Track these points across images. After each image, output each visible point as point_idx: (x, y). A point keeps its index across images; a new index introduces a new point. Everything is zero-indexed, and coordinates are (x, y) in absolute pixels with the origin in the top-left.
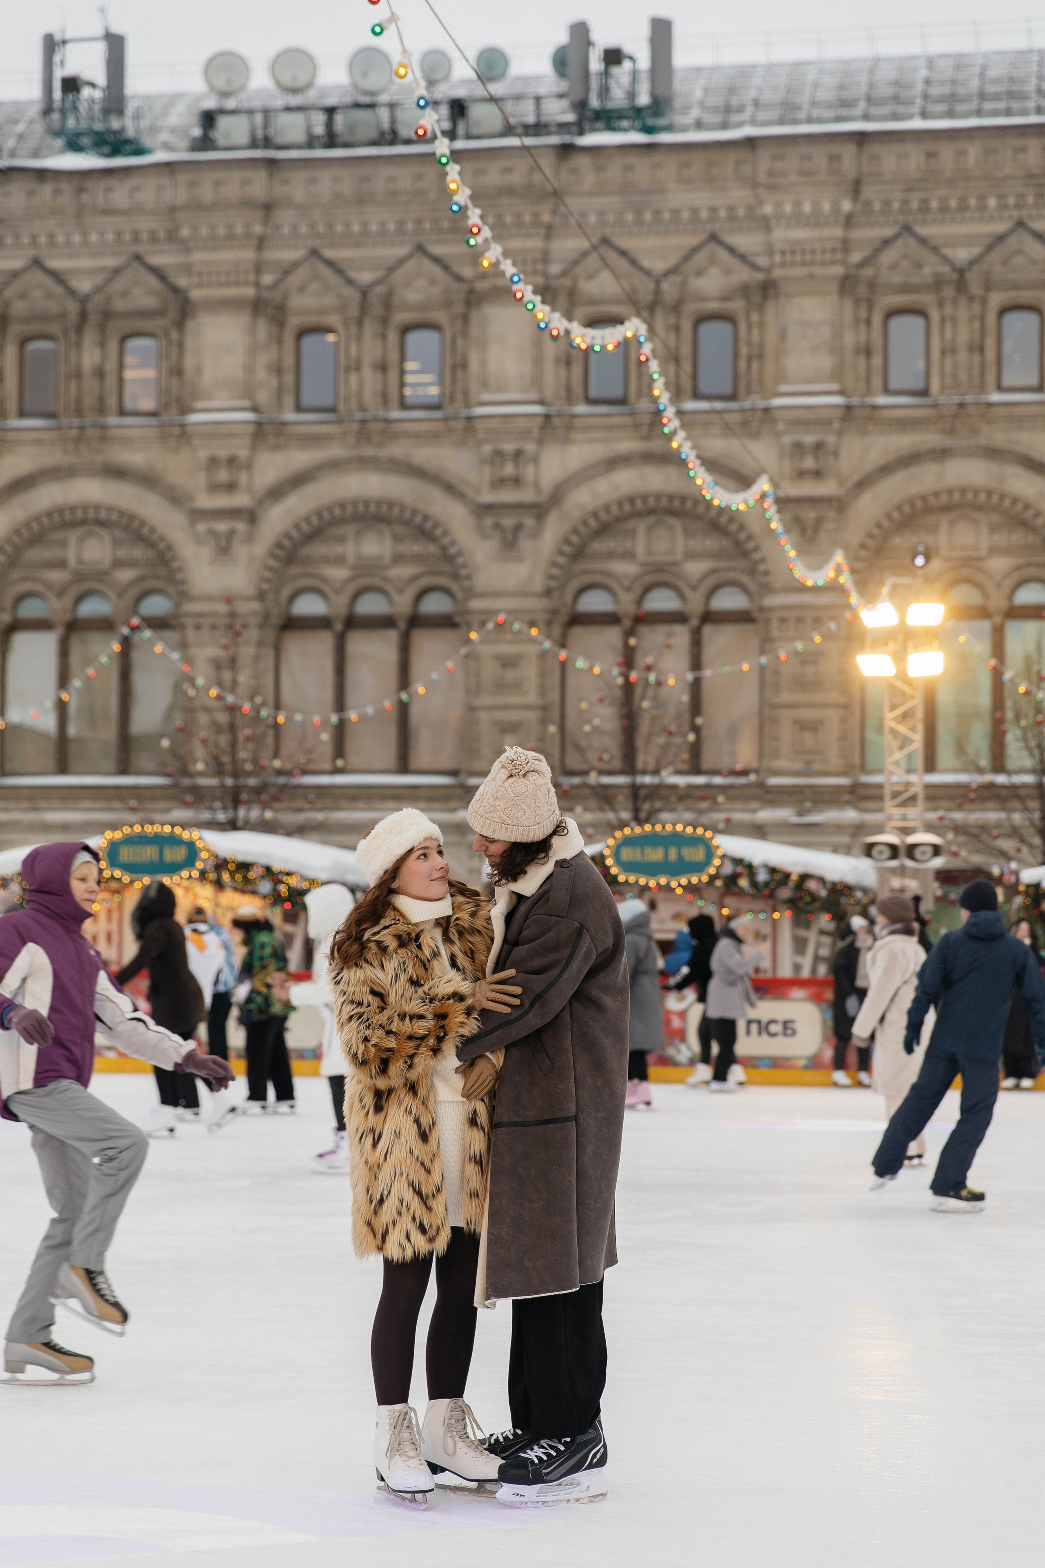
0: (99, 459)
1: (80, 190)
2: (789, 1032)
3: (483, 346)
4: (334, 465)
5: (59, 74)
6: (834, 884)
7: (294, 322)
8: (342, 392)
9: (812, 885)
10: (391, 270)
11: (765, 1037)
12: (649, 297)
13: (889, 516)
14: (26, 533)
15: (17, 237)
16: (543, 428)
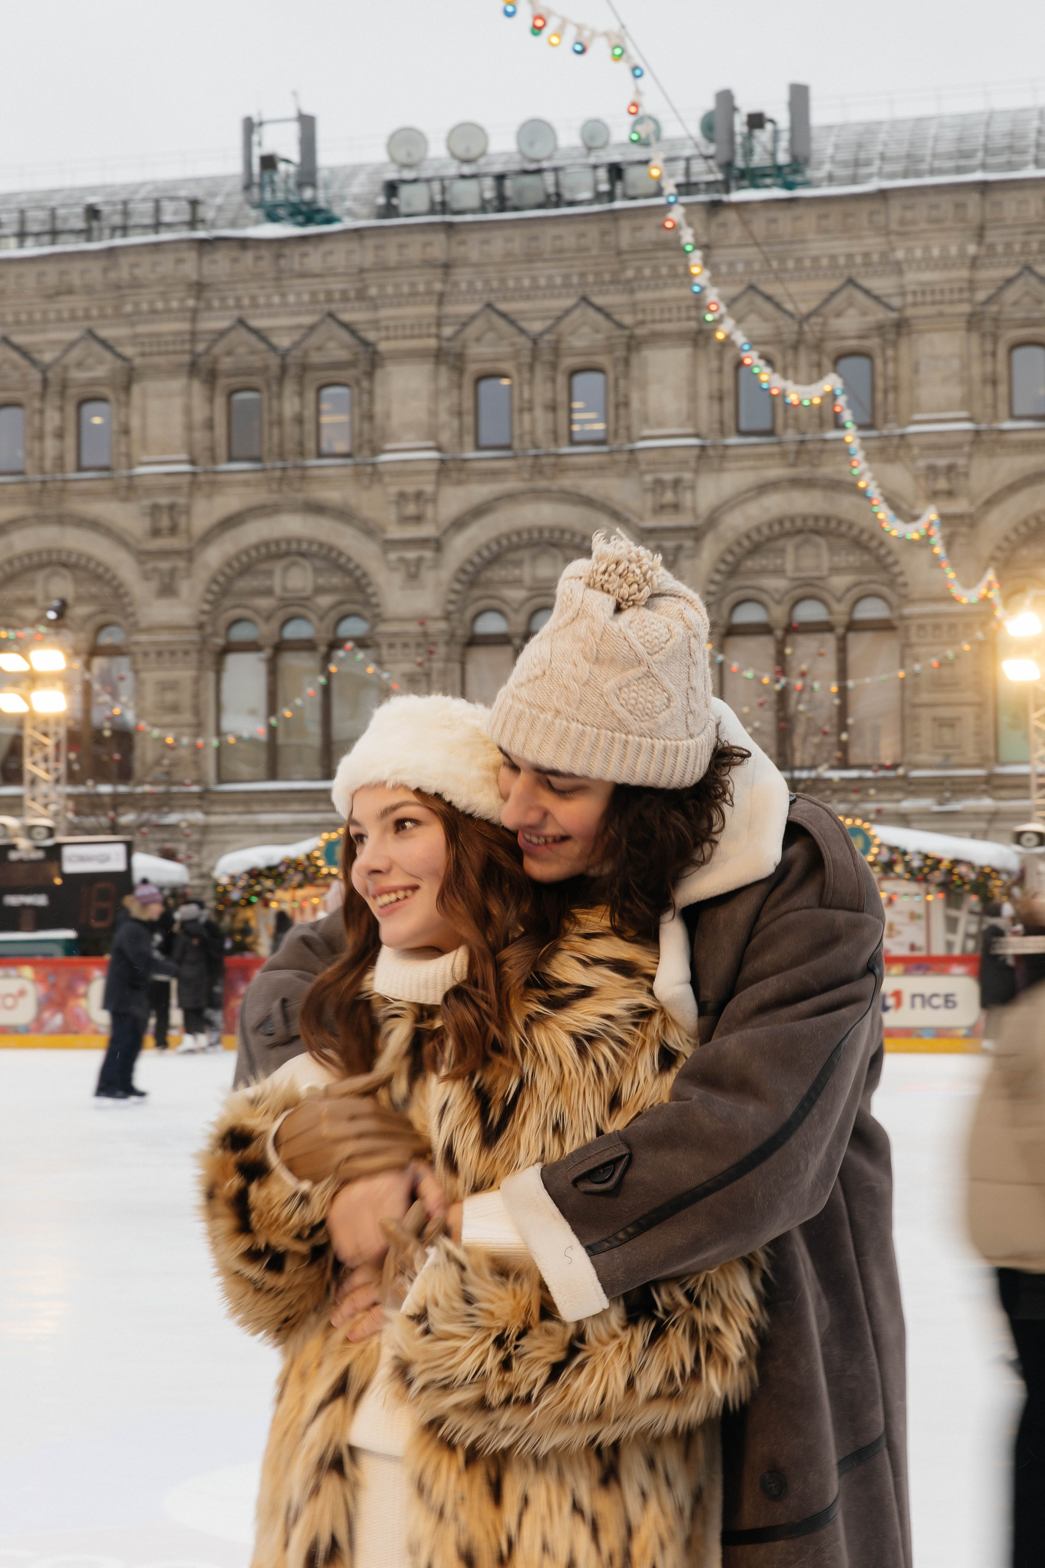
0: (300, 496)
1: (279, 256)
2: (950, 1004)
3: (643, 386)
4: (511, 497)
5: (257, 153)
6: (982, 868)
7: (473, 368)
8: (517, 432)
9: (962, 869)
10: (559, 319)
11: (928, 1010)
12: (794, 337)
13: (1016, 530)
14: (236, 565)
15: (223, 299)
16: (699, 458)
